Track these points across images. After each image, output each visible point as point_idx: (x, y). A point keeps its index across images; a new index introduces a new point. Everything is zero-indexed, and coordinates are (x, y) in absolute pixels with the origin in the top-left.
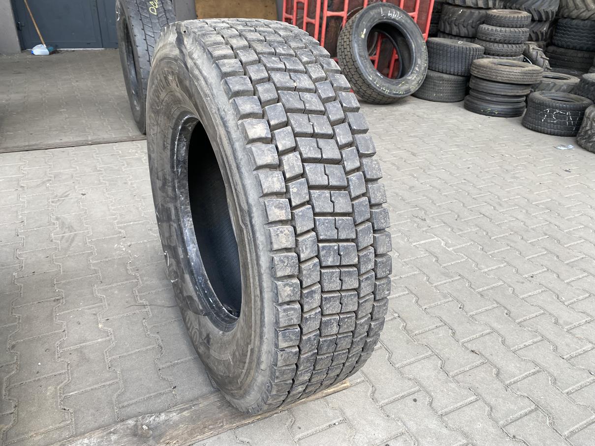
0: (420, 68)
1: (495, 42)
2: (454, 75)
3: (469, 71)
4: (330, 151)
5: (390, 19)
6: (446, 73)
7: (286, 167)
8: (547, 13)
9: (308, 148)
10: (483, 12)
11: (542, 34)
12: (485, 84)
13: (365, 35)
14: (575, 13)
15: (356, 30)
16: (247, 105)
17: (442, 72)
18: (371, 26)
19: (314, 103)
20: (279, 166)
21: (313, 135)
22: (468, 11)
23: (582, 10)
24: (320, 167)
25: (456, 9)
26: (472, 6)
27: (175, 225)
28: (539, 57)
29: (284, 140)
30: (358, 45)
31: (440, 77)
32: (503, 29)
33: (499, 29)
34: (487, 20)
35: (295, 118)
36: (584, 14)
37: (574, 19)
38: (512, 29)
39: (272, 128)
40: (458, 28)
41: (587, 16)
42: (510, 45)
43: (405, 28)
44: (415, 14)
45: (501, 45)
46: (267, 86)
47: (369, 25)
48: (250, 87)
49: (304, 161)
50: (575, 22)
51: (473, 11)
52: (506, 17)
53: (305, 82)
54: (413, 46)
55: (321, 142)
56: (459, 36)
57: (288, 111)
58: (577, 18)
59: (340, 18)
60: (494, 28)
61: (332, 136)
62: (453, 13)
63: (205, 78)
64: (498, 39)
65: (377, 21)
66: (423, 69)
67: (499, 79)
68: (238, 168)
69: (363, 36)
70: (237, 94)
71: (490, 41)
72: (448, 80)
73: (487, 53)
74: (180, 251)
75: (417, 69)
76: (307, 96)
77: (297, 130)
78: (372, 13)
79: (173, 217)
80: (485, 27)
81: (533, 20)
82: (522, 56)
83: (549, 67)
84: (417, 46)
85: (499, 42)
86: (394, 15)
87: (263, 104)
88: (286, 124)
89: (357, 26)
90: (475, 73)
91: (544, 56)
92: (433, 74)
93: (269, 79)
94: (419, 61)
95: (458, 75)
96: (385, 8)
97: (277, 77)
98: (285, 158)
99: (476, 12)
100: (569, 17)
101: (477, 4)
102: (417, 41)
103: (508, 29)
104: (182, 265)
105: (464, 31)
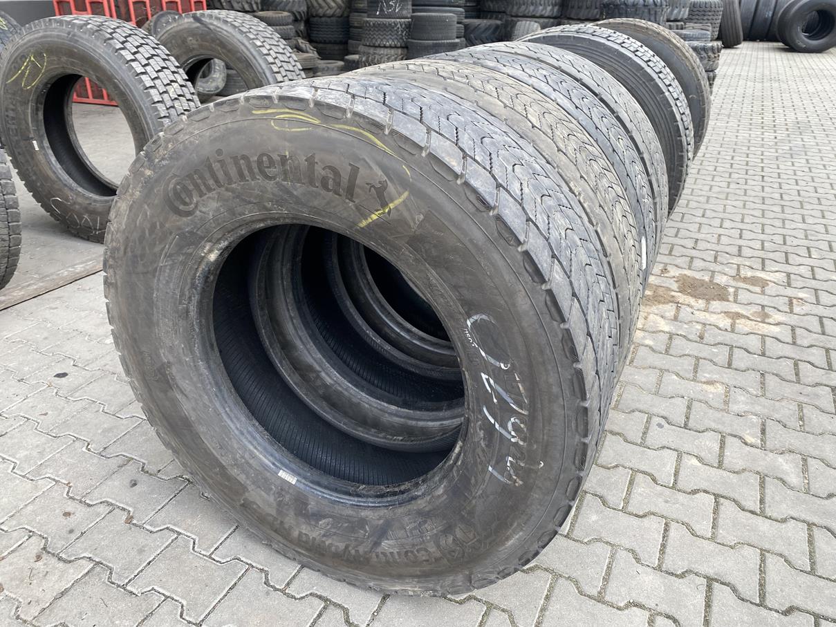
8: (299, 13)
11: (301, 31)
14: (321, 12)
23: (326, 9)
28: (307, 48)
36: (328, 12)
37: (321, 17)
41: (332, 13)
50: (323, 19)
52: (272, 18)
58: (324, 16)
63: (225, 30)
68: (254, 58)
81: (293, 19)
83: (319, 56)
91: (311, 47)
100: (317, 16)
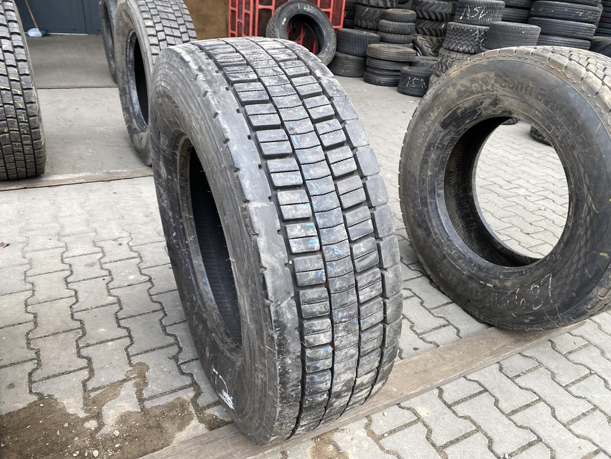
0: (329, 49)
1: (389, 32)
2: (356, 56)
3: (365, 52)
4: (177, 33)
5: (306, 12)
6: (350, 54)
7: (159, 36)
9: (168, 31)
10: (382, 10)
11: (440, 30)
12: (374, 61)
13: (285, 22)
15: (278, 19)
16: (146, 16)
17: (348, 54)
18: (290, 16)
19: (172, 17)
20: (156, 36)
21: (171, 27)
22: (372, 10)
24: (172, 38)
25: (364, 7)
26: (375, 5)
27: (128, 96)
28: (423, 45)
29: (159, 27)
30: (279, 29)
31: (346, 57)
32: (394, 23)
33: (391, 23)
34: (385, 16)
35: (163, 21)
38: (400, 23)
39: (155, 23)
40: (366, 23)
42: (399, 36)
43: (318, 19)
44: (330, 10)
45: (393, 35)
46: (154, 10)
47: (288, 15)
48: (148, 10)
49: (166, 35)
51: (376, 9)
53: (170, 10)
54: (324, 33)
55: (174, 30)
56: (366, 29)
57: (161, 18)
59: (270, 11)
60: (388, 22)
61: (179, 29)
62: (362, 11)
64: (390, 30)
65: (295, 13)
66: (331, 50)
67: (382, 57)
69: (283, 23)
70: (143, 12)
71: (385, 32)
72: (352, 60)
73: (382, 40)
74: (131, 109)
75: (327, 50)
76: (170, 15)
77: (164, 25)
78: (291, 7)
79: (128, 92)
80: (383, 21)
81: (418, 17)
82: (412, 44)
83: (432, 53)
84: (327, 32)
85: (391, 33)
86: (309, 9)
87: (152, 16)
88: (161, 22)
89: (279, 16)
90: (368, 54)
91: (428, 45)
92: (340, 55)
93: (156, 8)
94: (328, 44)
95: (359, 56)
96: (302, 4)
97: (159, 8)
98: (158, 33)
99: (379, 10)
101: (378, 4)
102: (327, 29)
103: (397, 23)
104: (132, 116)
105: (370, 25)
